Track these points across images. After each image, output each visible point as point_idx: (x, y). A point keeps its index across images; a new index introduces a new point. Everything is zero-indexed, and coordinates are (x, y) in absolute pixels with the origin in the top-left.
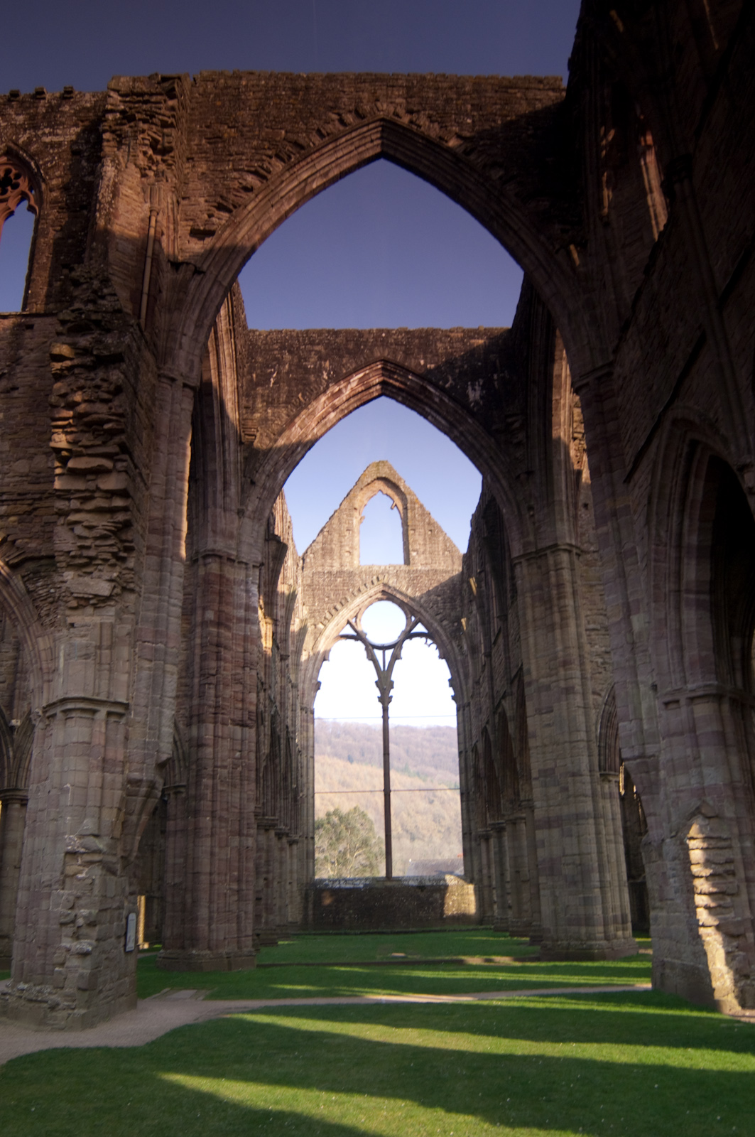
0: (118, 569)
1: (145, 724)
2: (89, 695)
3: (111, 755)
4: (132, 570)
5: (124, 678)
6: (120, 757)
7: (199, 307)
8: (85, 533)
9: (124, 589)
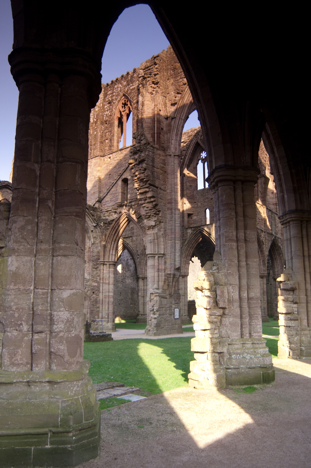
0: (156, 217)
1: (171, 258)
2: (153, 253)
3: (160, 267)
4: (161, 217)
5: (163, 246)
6: (163, 268)
7: (176, 129)
8: (147, 209)
9: (160, 222)
